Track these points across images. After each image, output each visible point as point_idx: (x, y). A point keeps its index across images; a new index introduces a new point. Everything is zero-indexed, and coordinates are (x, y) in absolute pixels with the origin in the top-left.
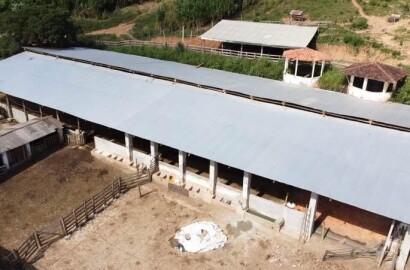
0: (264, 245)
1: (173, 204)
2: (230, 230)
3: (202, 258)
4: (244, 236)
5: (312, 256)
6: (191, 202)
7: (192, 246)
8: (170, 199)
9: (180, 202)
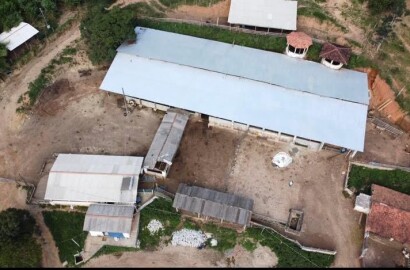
0: (305, 157)
1: (263, 146)
2: (291, 154)
3: (287, 169)
4: (297, 155)
5: (322, 159)
6: (269, 142)
7: (282, 165)
8: (260, 143)
9: (265, 144)
